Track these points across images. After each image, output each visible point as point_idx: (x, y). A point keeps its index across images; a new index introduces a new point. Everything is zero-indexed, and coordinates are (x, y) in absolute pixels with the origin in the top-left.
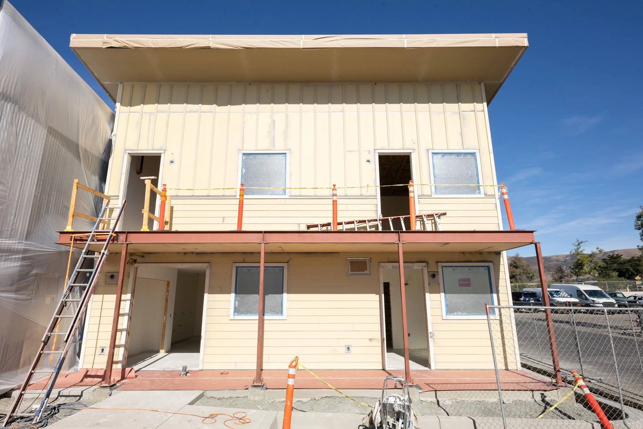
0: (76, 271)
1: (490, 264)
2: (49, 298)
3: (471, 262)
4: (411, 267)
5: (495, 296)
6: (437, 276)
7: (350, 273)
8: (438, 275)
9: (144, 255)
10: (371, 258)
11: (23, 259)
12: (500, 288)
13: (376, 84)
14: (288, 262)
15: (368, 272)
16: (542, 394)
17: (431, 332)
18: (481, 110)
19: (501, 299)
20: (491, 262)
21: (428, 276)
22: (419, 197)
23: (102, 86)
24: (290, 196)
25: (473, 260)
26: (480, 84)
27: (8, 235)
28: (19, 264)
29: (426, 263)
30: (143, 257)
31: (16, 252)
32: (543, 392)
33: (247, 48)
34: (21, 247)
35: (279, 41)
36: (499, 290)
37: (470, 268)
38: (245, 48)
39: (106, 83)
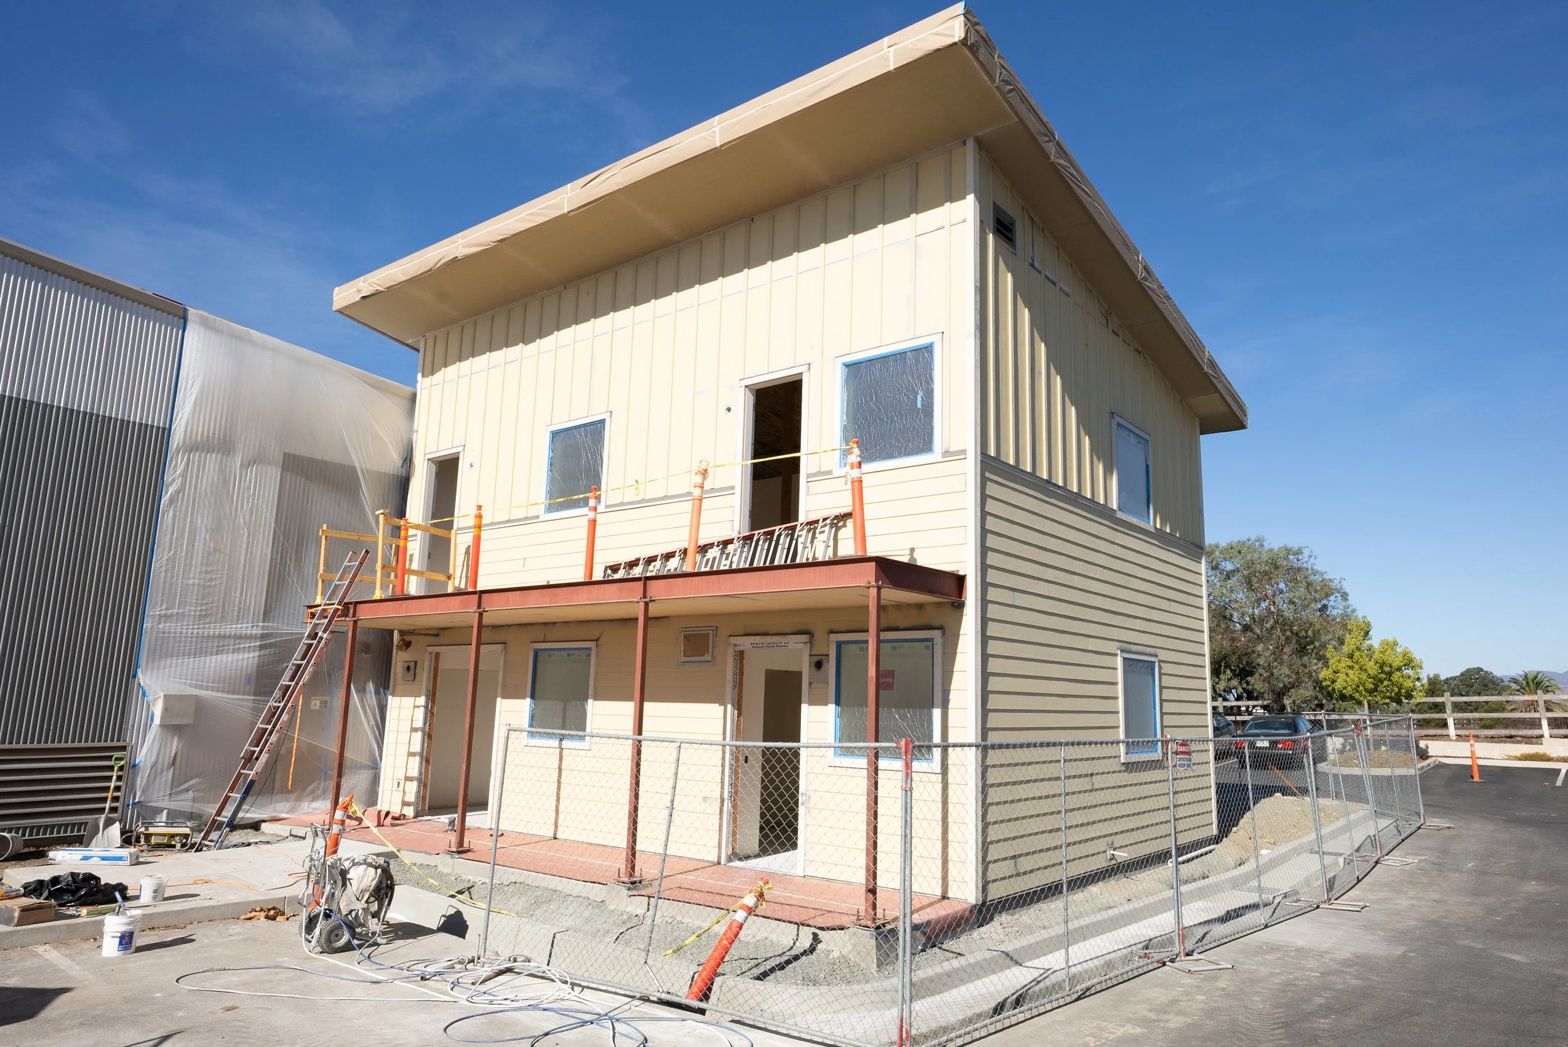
0: (293, 664)
1: (936, 634)
2: (318, 703)
3: (896, 629)
4: (783, 644)
5: (937, 713)
6: (825, 665)
7: (683, 659)
8: (828, 662)
9: (441, 632)
10: (717, 627)
11: (261, 647)
12: (953, 696)
13: (752, 220)
14: (597, 640)
15: (709, 658)
16: (815, 936)
17: (804, 792)
18: (961, 221)
19: (951, 723)
20: (941, 628)
21: (810, 666)
22: (809, 480)
23: (407, 345)
24: (607, 507)
25: (902, 625)
26: (965, 143)
27: (235, 617)
28: (257, 654)
29: (808, 636)
30: (437, 635)
31: (251, 637)
32: (817, 931)
33: (501, 241)
34: (257, 631)
35: (539, 211)
36: (949, 700)
37: (893, 644)
38: (499, 241)
39: (410, 341)
